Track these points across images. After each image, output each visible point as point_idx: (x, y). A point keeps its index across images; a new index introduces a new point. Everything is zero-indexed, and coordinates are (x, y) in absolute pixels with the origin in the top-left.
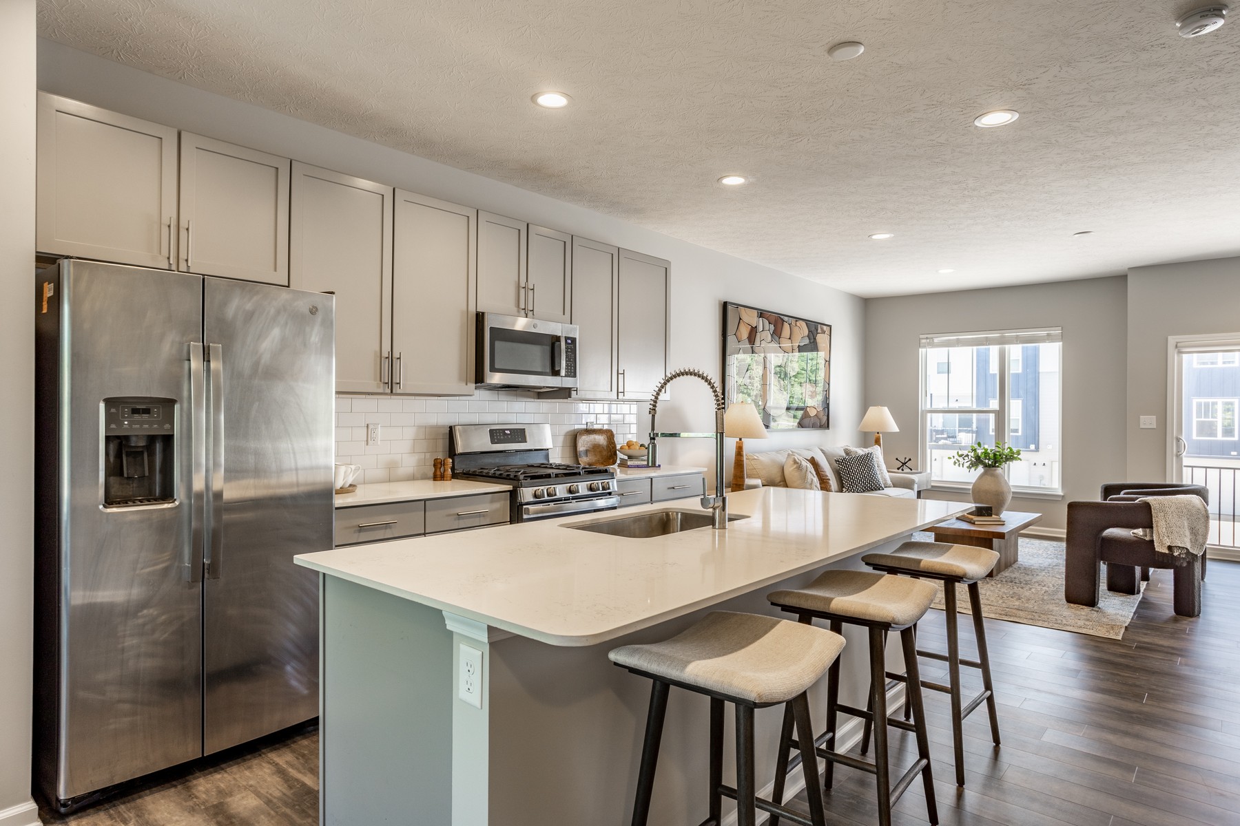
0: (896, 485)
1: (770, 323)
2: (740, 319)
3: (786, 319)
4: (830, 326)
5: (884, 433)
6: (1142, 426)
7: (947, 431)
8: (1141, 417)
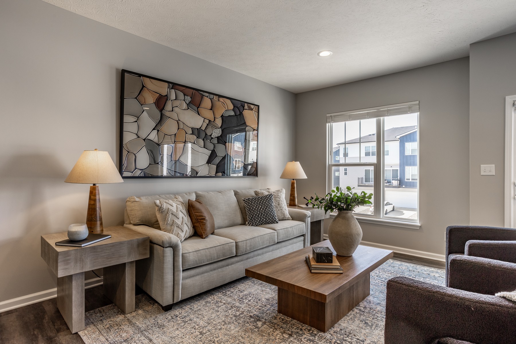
0: (294, 218)
1: (185, 95)
2: (143, 86)
3: (207, 94)
4: (258, 106)
5: (297, 180)
6: (482, 173)
7: (387, 180)
8: (481, 165)
